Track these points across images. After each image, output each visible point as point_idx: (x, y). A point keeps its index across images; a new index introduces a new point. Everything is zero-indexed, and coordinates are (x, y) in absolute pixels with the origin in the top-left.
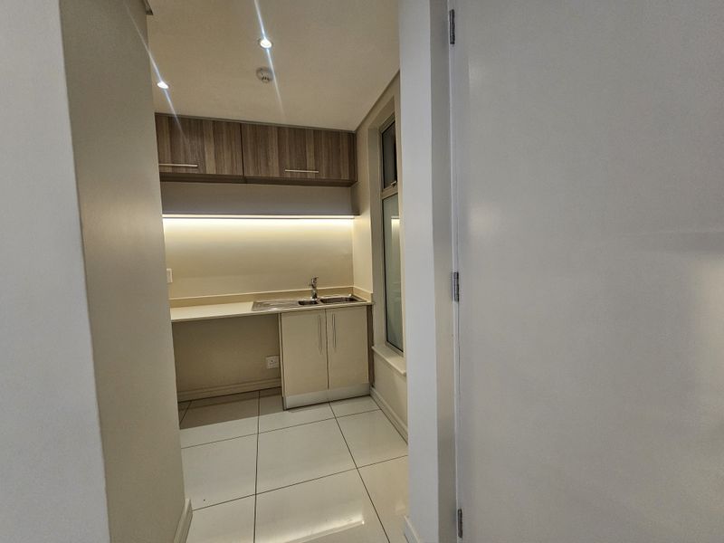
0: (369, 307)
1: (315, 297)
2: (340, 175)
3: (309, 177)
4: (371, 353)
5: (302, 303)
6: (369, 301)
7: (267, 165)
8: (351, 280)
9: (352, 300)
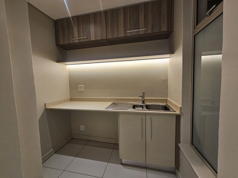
0: (178, 117)
1: (143, 102)
2: (160, 28)
3: (140, 33)
4: (177, 149)
5: (134, 107)
6: (178, 112)
7: (118, 31)
8: (166, 94)
9: (166, 108)
